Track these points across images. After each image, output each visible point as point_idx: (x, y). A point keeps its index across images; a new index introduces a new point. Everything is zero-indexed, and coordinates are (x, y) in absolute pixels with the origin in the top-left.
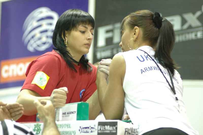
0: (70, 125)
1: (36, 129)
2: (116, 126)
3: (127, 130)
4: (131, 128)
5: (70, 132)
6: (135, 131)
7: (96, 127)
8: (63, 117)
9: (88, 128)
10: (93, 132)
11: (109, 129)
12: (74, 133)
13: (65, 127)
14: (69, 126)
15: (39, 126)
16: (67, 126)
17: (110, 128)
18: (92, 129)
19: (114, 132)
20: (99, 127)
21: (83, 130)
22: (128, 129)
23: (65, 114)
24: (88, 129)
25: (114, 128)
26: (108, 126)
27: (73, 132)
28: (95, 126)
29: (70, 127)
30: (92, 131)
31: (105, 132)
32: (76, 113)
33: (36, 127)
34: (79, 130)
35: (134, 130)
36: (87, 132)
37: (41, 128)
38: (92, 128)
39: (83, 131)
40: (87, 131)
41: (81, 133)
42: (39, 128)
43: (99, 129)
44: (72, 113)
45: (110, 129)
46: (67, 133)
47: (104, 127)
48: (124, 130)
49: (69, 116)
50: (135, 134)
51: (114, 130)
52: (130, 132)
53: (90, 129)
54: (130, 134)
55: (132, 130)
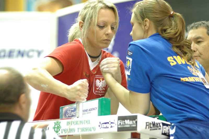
0: (89, 121)
1: (56, 126)
2: (136, 120)
3: (148, 124)
4: (152, 122)
5: (90, 128)
6: (157, 125)
7: (116, 122)
8: (83, 114)
9: (108, 123)
10: (113, 127)
12: (94, 129)
13: (85, 124)
14: (89, 123)
15: (59, 123)
16: (87, 122)
17: (129, 122)
18: (111, 124)
19: (134, 126)
20: (119, 121)
21: (103, 126)
22: (150, 123)
23: (87, 111)
24: (108, 124)
25: (134, 122)
26: (128, 121)
27: (92, 127)
28: (114, 120)
30: (112, 126)
31: (125, 126)
32: (97, 108)
33: (56, 125)
34: (99, 126)
35: (156, 124)
36: (107, 127)
37: (61, 125)
38: (112, 123)
39: (102, 127)
41: (100, 128)
42: (58, 125)
43: (119, 124)
44: (94, 109)
45: (130, 123)
46: (87, 130)
47: (123, 121)
48: (145, 124)
49: (90, 112)
50: (158, 128)
51: (134, 124)
52: (152, 126)
53: (110, 124)
54: (152, 129)
55: (154, 124)
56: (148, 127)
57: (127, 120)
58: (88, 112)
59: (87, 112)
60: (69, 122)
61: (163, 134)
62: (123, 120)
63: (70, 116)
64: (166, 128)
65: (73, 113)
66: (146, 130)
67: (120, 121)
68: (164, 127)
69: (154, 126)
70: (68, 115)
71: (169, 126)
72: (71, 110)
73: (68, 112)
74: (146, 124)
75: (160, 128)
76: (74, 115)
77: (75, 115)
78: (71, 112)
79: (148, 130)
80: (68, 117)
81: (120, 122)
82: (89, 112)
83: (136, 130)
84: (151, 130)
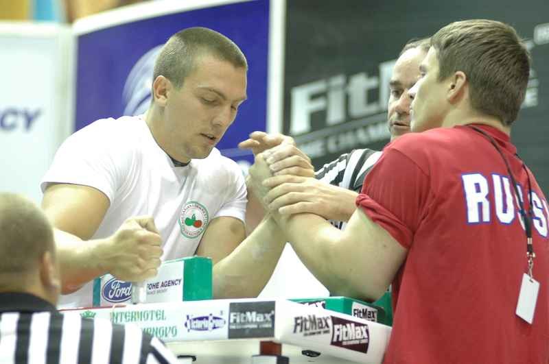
0: (163, 312)
2: (273, 312)
3: (299, 321)
4: (310, 316)
5: (165, 329)
6: (321, 322)
7: (225, 317)
8: (148, 293)
9: (207, 318)
10: (218, 327)
11: (256, 319)
12: (174, 330)
13: (152, 319)
14: (161, 316)
15: (91, 316)
16: (157, 315)
17: (257, 316)
18: (214, 321)
19: (268, 326)
20: (232, 314)
21: (195, 324)
22: (303, 319)
23: (157, 287)
24: (207, 321)
25: (268, 316)
26: (254, 313)
27: (170, 328)
28: (222, 312)
29: (163, 319)
30: (216, 326)
31: (246, 326)
32: (182, 282)
34: (186, 325)
35: (317, 321)
36: (204, 329)
38: (215, 318)
39: (194, 326)
40: (203, 326)
41: (189, 331)
43: (232, 321)
44: (173, 283)
45: (258, 320)
46: (157, 333)
47: (243, 315)
48: (293, 320)
49: (166, 290)
50: (322, 330)
51: (267, 321)
52: (308, 324)
53: (211, 321)
54: (308, 332)
55: (313, 321)
56: (299, 328)
57: (251, 311)
58: (159, 289)
59: (157, 289)
60: (114, 315)
61: (333, 343)
62: (241, 312)
63: (117, 296)
64: (341, 330)
65: (123, 291)
66: (295, 334)
67: (235, 314)
68: (337, 327)
69: (314, 327)
70: (111, 294)
71: (348, 325)
72: (120, 283)
73: (113, 287)
74: (296, 321)
75: (326, 329)
76: (126, 295)
77: (128, 296)
78: (120, 288)
79: (300, 335)
80: (112, 299)
81: (235, 318)
82: (163, 288)
83: (272, 335)
84: (306, 335)
